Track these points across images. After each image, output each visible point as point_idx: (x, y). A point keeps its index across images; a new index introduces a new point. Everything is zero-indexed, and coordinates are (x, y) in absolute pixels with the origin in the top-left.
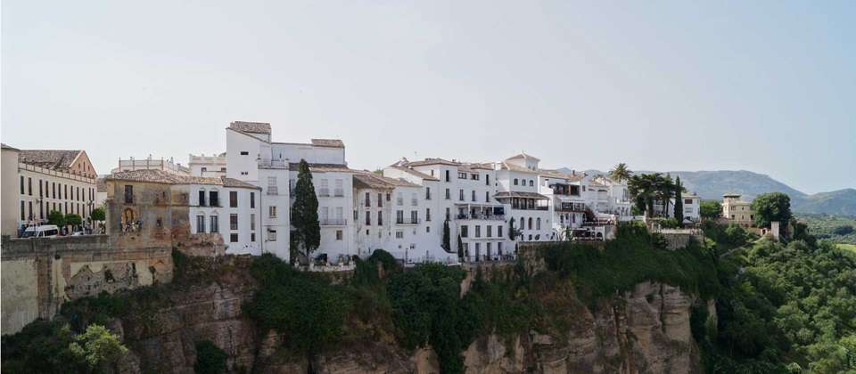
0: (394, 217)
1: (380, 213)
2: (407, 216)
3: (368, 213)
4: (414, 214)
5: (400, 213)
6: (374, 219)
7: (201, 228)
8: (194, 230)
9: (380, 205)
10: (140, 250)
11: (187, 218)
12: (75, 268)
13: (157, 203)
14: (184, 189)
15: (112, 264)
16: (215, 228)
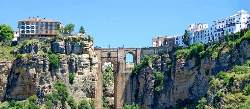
0: (204, 35)
1: (201, 35)
2: (207, 35)
3: (199, 36)
4: (208, 34)
5: (206, 34)
6: (200, 37)
7: (176, 43)
8: (175, 44)
9: (201, 34)
10: (167, 47)
11: (175, 42)
12: (159, 50)
13: (170, 41)
14: (174, 38)
15: (164, 49)
16: (178, 43)
